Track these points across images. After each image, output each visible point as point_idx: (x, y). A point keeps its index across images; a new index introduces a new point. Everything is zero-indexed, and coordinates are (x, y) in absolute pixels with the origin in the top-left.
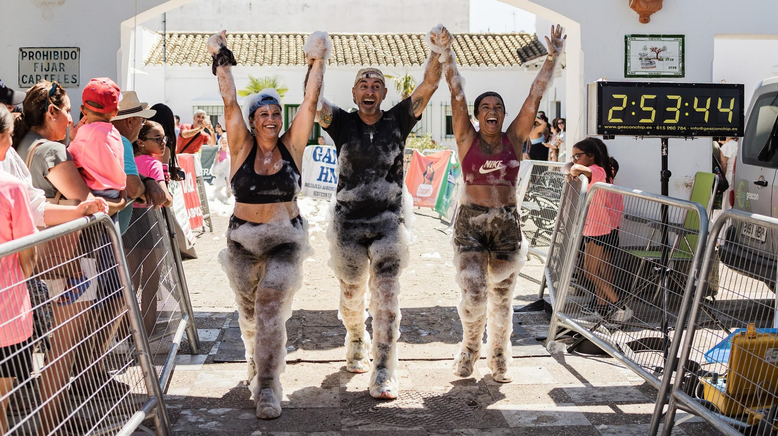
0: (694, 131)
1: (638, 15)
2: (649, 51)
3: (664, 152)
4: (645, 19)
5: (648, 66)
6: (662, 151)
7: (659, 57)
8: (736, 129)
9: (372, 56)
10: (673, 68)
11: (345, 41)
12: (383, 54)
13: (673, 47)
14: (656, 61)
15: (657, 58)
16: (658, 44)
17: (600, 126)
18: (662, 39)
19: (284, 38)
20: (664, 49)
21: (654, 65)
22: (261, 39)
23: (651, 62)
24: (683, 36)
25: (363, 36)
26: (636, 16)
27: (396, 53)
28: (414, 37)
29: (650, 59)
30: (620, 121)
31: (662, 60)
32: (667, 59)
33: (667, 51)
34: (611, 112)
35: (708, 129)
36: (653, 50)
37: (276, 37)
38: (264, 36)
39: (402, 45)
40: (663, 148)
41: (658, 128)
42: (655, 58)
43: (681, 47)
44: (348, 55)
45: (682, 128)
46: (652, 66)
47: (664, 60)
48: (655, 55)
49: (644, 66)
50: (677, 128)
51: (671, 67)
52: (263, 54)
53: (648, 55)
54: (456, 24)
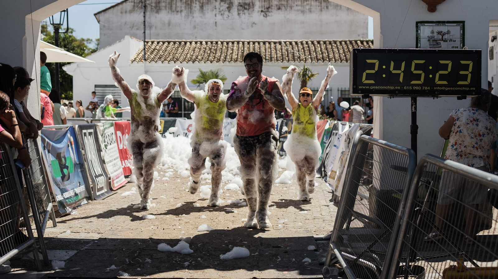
0: (437, 90)
1: (427, 6)
2: (435, 34)
3: (413, 109)
4: (432, 9)
5: (435, 46)
6: (412, 108)
7: (444, 39)
8: (474, 89)
9: (290, 56)
10: (456, 47)
11: (273, 45)
12: (298, 55)
13: (456, 31)
14: (442, 42)
15: (442, 40)
16: (444, 29)
17: (355, 87)
18: (447, 24)
19: (230, 44)
20: (448, 32)
21: (440, 45)
22: (214, 45)
23: (437, 43)
24: (463, 22)
25: (285, 42)
26: (425, 6)
27: (307, 53)
28: (322, 43)
29: (437, 41)
30: (372, 82)
31: (447, 41)
32: (451, 40)
33: (451, 34)
34: (364, 74)
35: (449, 89)
36: (439, 33)
37: (225, 44)
38: (217, 43)
39: (312, 48)
40: (412, 106)
41: (405, 88)
42: (440, 40)
43: (462, 31)
44: (274, 55)
45: (426, 88)
46: (438, 46)
47: (448, 41)
48: (441, 37)
49: (432, 46)
50: (422, 88)
51: (454, 47)
52: (214, 55)
53: (435, 38)
54: (359, 35)
